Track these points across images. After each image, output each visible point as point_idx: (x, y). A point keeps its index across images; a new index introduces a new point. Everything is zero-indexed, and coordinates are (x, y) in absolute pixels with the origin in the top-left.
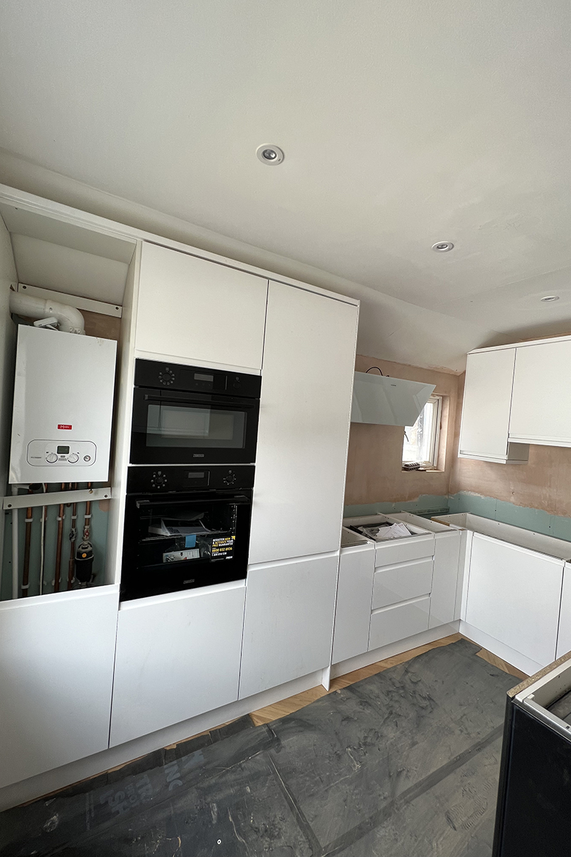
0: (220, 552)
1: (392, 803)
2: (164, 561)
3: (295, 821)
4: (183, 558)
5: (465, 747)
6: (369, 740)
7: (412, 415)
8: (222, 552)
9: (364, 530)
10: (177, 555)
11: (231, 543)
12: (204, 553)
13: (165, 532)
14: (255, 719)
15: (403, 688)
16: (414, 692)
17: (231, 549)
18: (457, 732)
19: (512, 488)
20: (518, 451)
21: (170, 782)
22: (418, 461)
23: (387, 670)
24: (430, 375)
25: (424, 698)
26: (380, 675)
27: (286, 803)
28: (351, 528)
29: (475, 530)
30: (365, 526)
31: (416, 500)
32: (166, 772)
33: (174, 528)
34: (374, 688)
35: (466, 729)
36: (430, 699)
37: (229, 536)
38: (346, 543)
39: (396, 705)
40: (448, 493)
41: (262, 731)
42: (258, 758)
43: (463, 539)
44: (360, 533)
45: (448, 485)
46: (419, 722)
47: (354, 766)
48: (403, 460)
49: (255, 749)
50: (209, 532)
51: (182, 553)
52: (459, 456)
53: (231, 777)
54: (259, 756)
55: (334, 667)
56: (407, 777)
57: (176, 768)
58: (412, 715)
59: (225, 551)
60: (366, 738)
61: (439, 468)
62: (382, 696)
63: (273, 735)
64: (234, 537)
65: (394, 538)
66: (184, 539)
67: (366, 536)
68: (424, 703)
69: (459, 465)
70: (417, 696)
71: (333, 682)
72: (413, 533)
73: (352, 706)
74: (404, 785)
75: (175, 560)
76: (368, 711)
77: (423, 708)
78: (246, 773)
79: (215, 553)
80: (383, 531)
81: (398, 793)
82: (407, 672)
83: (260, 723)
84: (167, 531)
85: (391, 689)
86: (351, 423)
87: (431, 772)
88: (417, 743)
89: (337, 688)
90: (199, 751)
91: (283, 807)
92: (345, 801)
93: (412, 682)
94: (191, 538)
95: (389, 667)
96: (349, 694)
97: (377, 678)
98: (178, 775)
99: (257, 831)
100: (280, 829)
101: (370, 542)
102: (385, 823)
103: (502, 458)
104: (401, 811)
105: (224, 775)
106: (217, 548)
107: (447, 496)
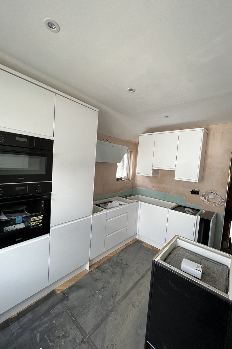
0: (35, 223)
1: (114, 307)
2: (5, 231)
3: (76, 327)
4: (15, 228)
5: (138, 278)
6: (105, 285)
7: (120, 159)
8: (37, 223)
9: (102, 205)
10: (12, 228)
11: (41, 218)
12: (27, 225)
13: (4, 218)
14: (57, 291)
15: (117, 262)
16: (121, 263)
17: (41, 221)
18: (136, 273)
19: (153, 185)
20: (155, 172)
21: (14, 332)
22: (122, 177)
23: (111, 258)
24: (126, 143)
25: (125, 264)
26: (109, 260)
27: (72, 321)
28: (97, 205)
29: (141, 201)
30: (102, 204)
31: (121, 192)
32: (12, 328)
33: (9, 215)
34: (106, 265)
35: (139, 272)
36: (126, 264)
37: (40, 215)
38: (94, 212)
39: (115, 270)
40: (133, 188)
41: (60, 295)
42: (58, 307)
43: (138, 205)
44: (100, 206)
45: (132, 185)
46: (123, 274)
47: (99, 297)
48: (117, 176)
49: (57, 304)
50: (29, 215)
51: (15, 226)
52: (136, 174)
53: (46, 319)
54: (59, 306)
55: (90, 261)
56: (119, 295)
57: (17, 324)
58: (120, 272)
59: (38, 222)
60: (104, 285)
61: (129, 179)
62: (109, 267)
63: (65, 295)
64: (42, 216)
65: (114, 207)
66: (15, 219)
67: (103, 208)
68: (124, 266)
69: (136, 177)
70: (122, 264)
71: (90, 267)
72: (120, 205)
73: (98, 274)
74: (118, 298)
75: (11, 230)
76: (104, 275)
77: (124, 268)
78: (53, 315)
79: (33, 224)
80: (109, 205)
81: (116, 302)
82: (118, 256)
83: (59, 292)
84: (5, 217)
85: (113, 264)
86: (96, 162)
87: (127, 290)
88: (122, 281)
89: (92, 269)
90: (30, 313)
91: (70, 324)
92: (96, 312)
93: (121, 260)
94: (19, 218)
95: (112, 256)
96: (97, 270)
97: (107, 261)
98: (19, 327)
99: (59, 337)
100: (69, 333)
101: (104, 210)
102: (111, 315)
103: (150, 174)
104: (117, 308)
105: (42, 320)
106: (34, 221)
107: (132, 189)
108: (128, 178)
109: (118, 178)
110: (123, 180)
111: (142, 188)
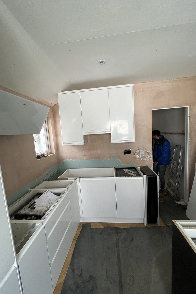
19: (84, 153)
22: (43, 152)
28: (16, 216)
31: (47, 172)
40: (58, 162)
45: (58, 159)
48: (36, 153)
61: (52, 152)
93: (79, 276)
95: (64, 278)
103: (82, 142)
107: (58, 164)
108: (50, 152)
109: (38, 156)
110: (45, 156)
111: (71, 160)
